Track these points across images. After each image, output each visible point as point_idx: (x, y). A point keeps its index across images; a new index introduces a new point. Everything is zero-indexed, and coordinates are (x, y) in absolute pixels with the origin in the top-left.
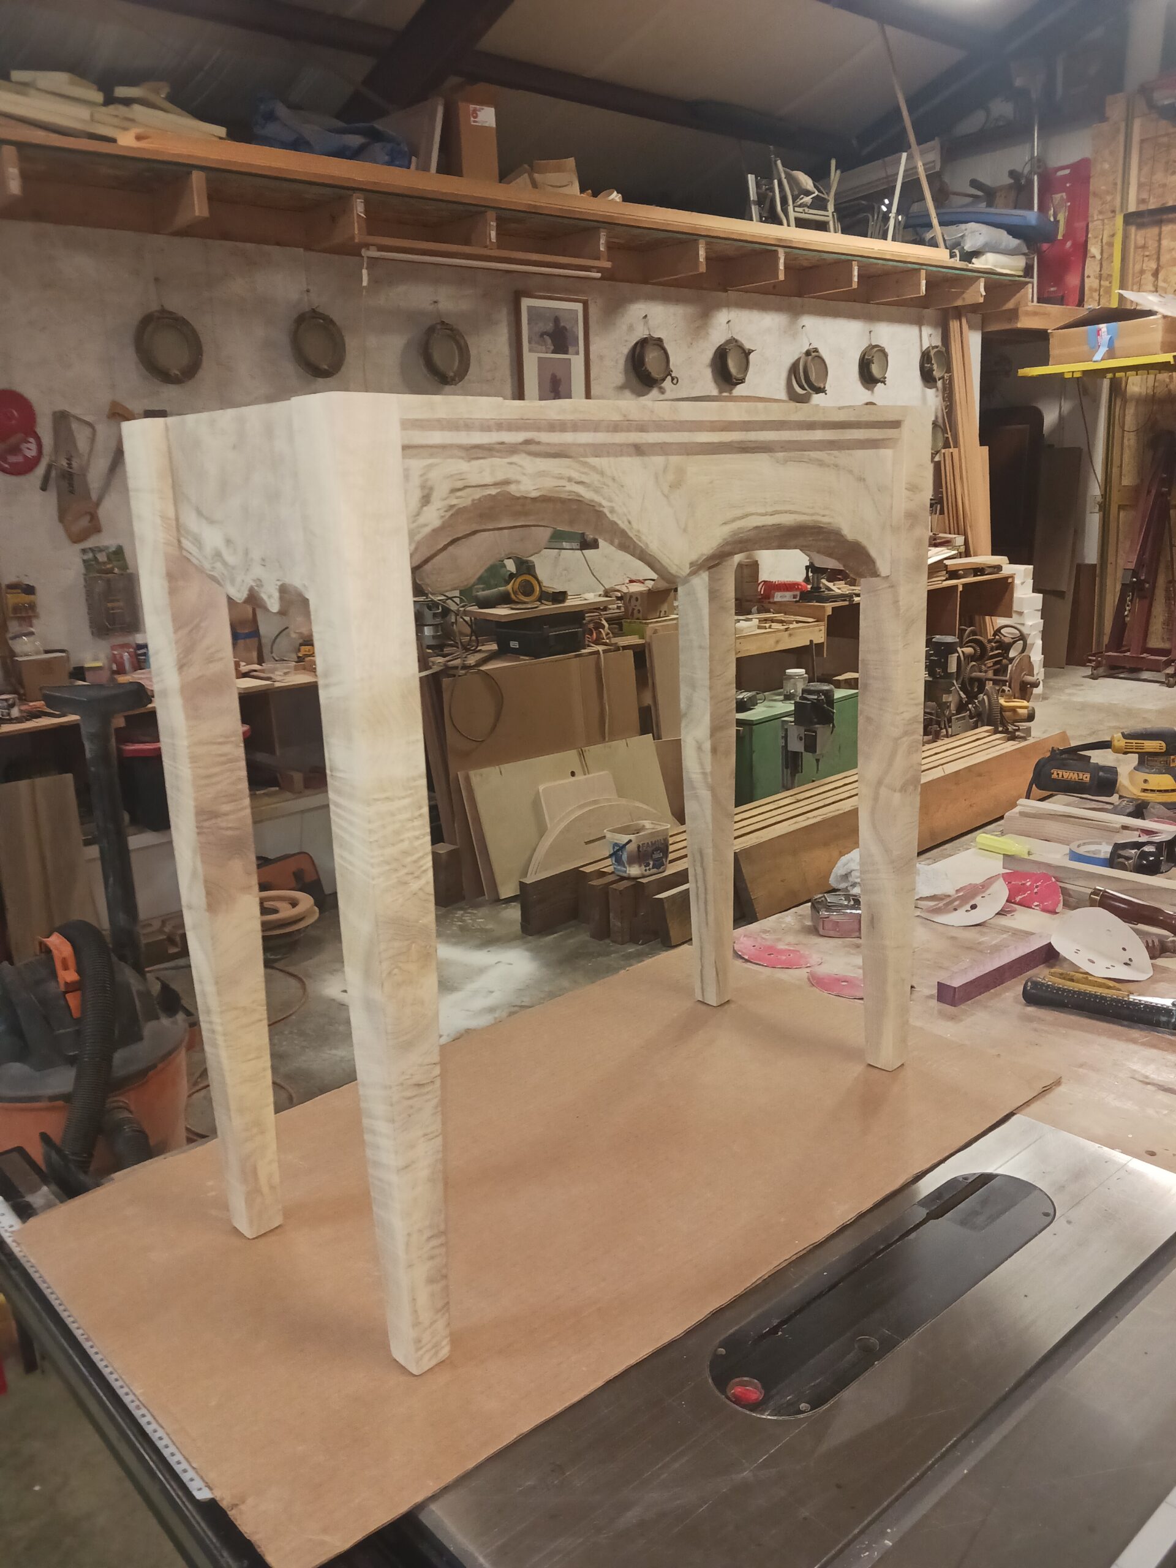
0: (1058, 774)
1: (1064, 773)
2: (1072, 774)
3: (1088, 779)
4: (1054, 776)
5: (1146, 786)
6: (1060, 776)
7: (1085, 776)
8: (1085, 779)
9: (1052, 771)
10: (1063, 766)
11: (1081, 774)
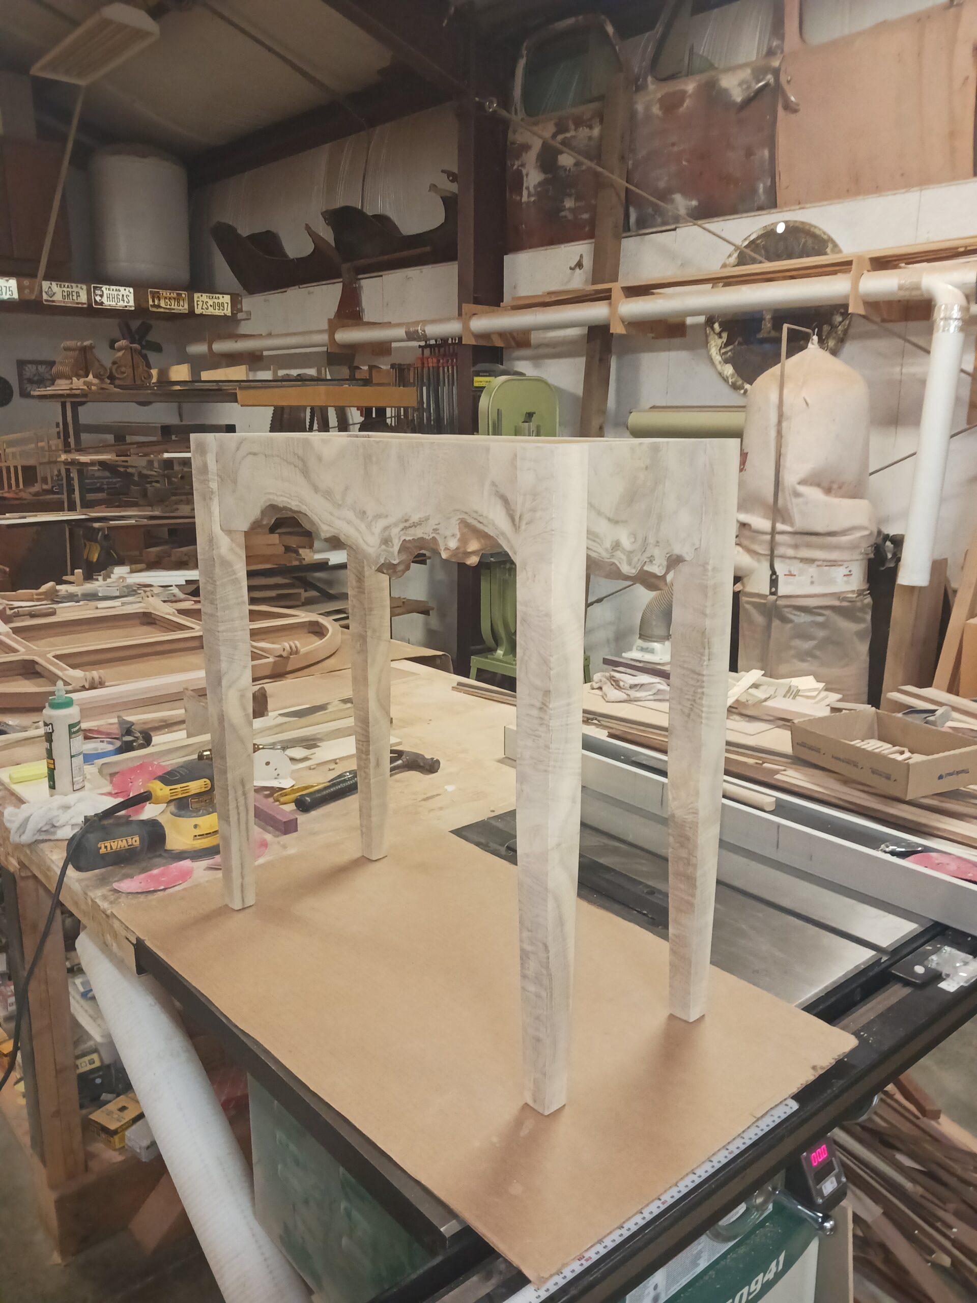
0: (106, 847)
1: (112, 844)
2: (120, 842)
3: (138, 842)
4: (103, 851)
5: (198, 832)
6: (109, 848)
7: (134, 840)
8: (134, 843)
9: (99, 846)
10: (108, 835)
11: (129, 839)
